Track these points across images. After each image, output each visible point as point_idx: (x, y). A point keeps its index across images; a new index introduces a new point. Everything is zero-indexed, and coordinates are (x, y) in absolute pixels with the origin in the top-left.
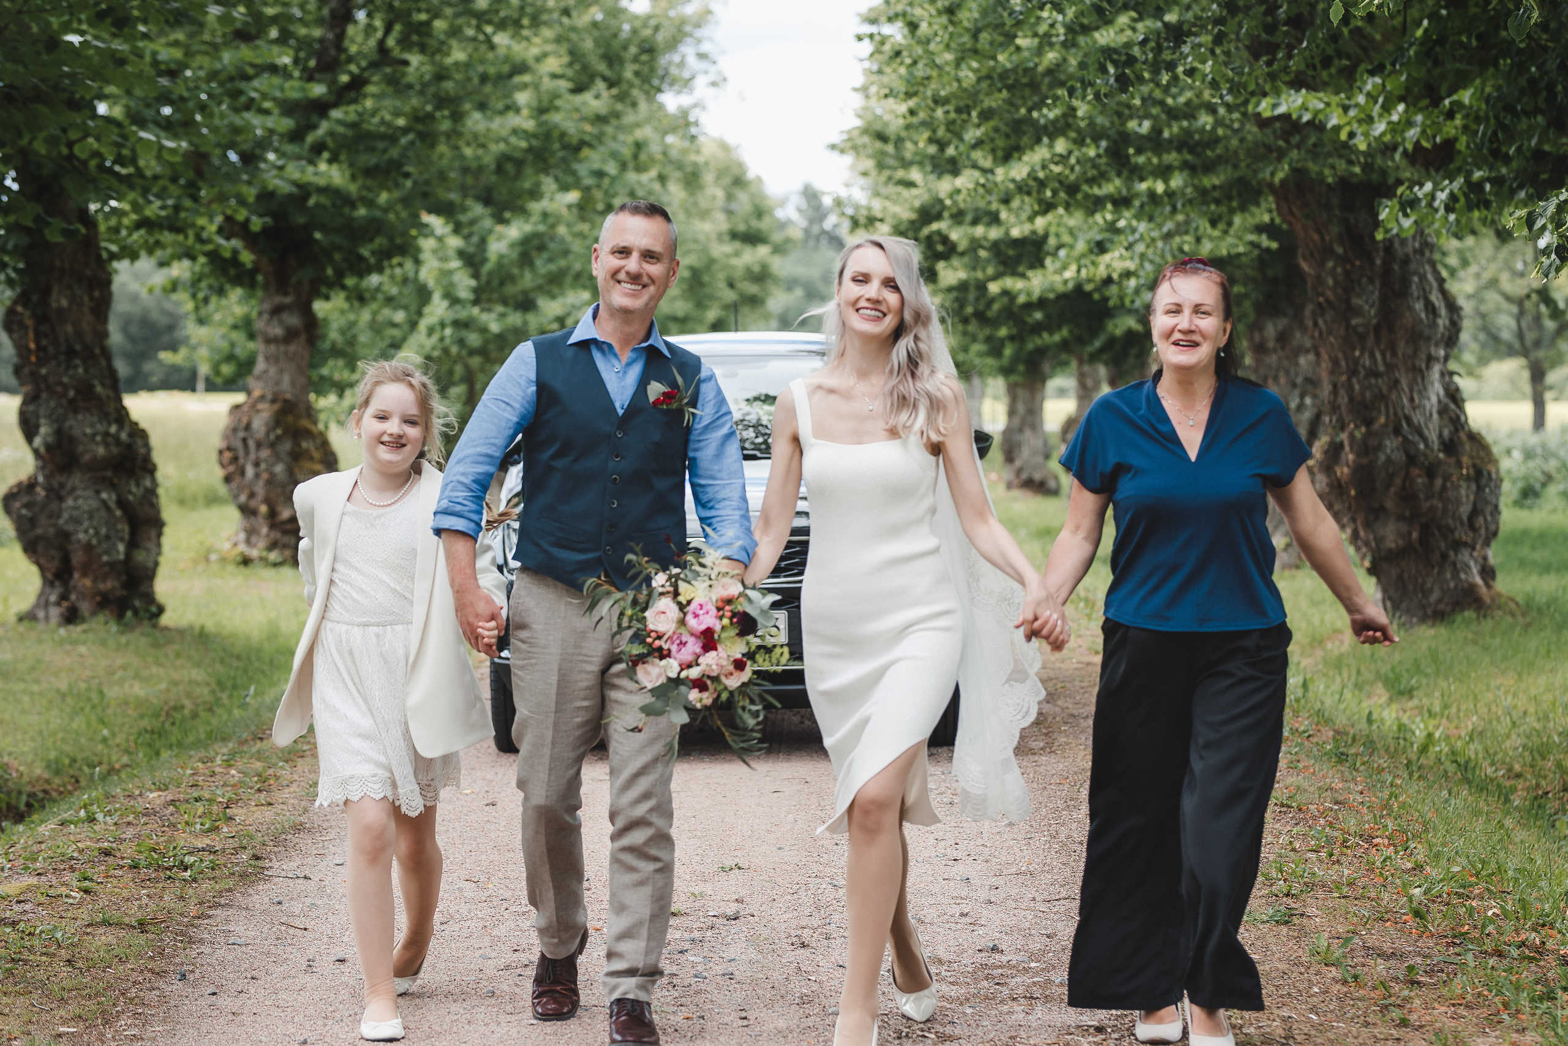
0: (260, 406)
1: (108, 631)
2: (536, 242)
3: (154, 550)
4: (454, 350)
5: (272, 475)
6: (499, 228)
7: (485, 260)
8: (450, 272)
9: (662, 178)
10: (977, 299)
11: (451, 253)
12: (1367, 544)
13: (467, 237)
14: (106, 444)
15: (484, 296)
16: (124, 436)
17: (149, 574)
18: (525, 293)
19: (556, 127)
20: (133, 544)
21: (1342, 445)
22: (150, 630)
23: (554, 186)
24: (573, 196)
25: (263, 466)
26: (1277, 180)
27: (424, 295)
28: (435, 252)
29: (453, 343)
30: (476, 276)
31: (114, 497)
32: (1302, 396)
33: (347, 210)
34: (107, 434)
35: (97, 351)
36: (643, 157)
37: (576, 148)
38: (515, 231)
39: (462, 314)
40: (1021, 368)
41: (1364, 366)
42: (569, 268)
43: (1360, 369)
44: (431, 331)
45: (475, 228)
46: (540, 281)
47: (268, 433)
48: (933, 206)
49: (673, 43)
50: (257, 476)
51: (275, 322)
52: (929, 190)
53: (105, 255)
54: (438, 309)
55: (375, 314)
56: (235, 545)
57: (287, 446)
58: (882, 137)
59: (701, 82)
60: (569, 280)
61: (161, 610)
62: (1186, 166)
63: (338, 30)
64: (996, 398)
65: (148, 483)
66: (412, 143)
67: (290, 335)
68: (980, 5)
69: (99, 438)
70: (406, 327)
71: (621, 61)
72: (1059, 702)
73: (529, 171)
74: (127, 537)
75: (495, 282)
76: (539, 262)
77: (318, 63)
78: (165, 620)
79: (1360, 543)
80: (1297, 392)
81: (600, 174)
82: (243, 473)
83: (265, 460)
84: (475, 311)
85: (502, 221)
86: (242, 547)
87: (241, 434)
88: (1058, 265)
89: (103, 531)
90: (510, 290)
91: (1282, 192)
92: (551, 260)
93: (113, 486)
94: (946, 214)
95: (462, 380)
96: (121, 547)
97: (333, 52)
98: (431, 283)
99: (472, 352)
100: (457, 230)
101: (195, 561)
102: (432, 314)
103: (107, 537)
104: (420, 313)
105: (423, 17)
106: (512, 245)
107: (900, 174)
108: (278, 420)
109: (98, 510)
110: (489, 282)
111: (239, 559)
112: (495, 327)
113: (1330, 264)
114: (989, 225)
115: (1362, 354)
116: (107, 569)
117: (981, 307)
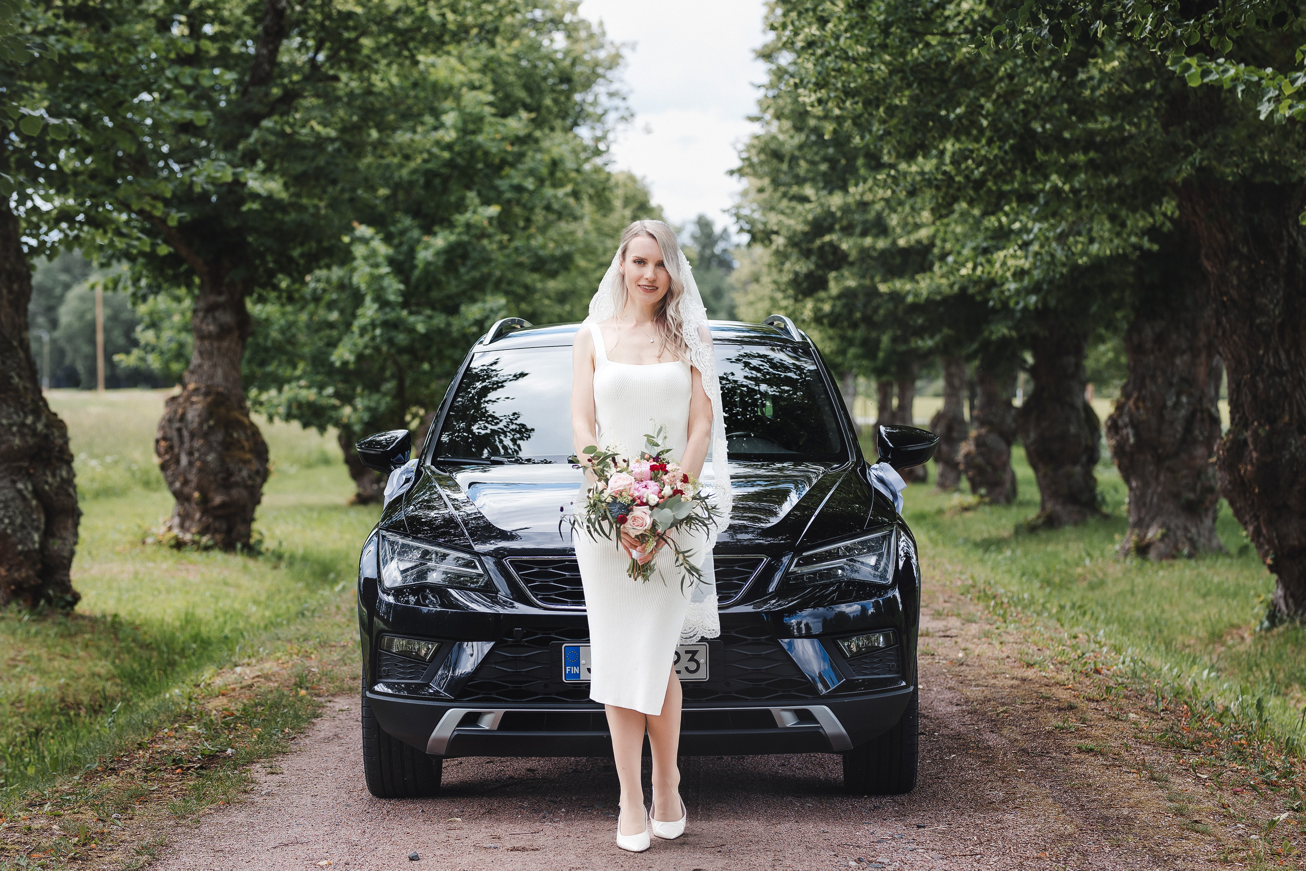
0: (194, 399)
1: (20, 620)
2: (460, 251)
3: (71, 539)
4: (385, 348)
5: (205, 463)
6: (426, 238)
7: (414, 267)
8: (381, 277)
9: (576, 194)
10: (865, 305)
11: (380, 259)
12: (1270, 541)
13: (397, 247)
14: (23, 435)
15: (413, 301)
16: (40, 426)
17: (65, 563)
18: (450, 297)
19: (479, 146)
20: (48, 533)
21: (1245, 442)
22: (61, 619)
23: (477, 201)
24: (494, 210)
25: (196, 455)
26: (1179, 180)
27: (357, 298)
28: (366, 258)
29: (383, 341)
30: (406, 281)
31: (30, 488)
32: (1178, 395)
33: (279, 216)
34: (23, 425)
35: (15, 343)
36: (559, 174)
37: (499, 166)
38: (440, 241)
39: (392, 315)
40: (893, 369)
41: (1268, 365)
42: (490, 275)
43: (1264, 367)
44: (363, 331)
45: (405, 239)
46: (464, 287)
47: (201, 424)
48: (825, 219)
49: (587, 84)
50: (191, 464)
51: (210, 320)
52: (822, 205)
53: (26, 249)
54: (369, 311)
55: (312, 315)
56: (170, 528)
57: (219, 436)
58: (777, 155)
59: (611, 117)
60: (490, 286)
61: (77, 598)
62: (1091, 165)
63: (271, 47)
64: (868, 396)
65: (64, 474)
66: (338, 151)
67: (223, 332)
68: (889, 4)
69: (15, 429)
70: (342, 327)
71: (541, 92)
72: (1005, 732)
73: (453, 186)
74: (42, 526)
75: (422, 288)
76: (462, 270)
77: (252, 77)
78: (80, 608)
79: (1261, 540)
80: (1173, 390)
81: (519, 189)
82: (178, 462)
83: (198, 450)
84: (405, 313)
85: (428, 230)
86: (176, 531)
87: (177, 425)
88: (945, 269)
89: (19, 521)
90: (435, 294)
91: (1184, 193)
92: (474, 267)
93: (30, 476)
94: (837, 227)
95: (393, 376)
96: (36, 537)
97: (266, 67)
98: (363, 287)
99: (401, 351)
100: (388, 239)
101: (133, 544)
102: (363, 315)
103: (23, 527)
104: (354, 316)
105: (351, 35)
106: (438, 254)
107: (795, 189)
108: (210, 411)
109: (13, 499)
110: (417, 287)
111: (173, 542)
112: (421, 328)
113: (1235, 263)
114: (876, 236)
115: (1266, 352)
116: (21, 558)
117: (869, 312)
